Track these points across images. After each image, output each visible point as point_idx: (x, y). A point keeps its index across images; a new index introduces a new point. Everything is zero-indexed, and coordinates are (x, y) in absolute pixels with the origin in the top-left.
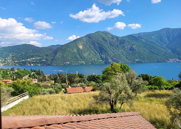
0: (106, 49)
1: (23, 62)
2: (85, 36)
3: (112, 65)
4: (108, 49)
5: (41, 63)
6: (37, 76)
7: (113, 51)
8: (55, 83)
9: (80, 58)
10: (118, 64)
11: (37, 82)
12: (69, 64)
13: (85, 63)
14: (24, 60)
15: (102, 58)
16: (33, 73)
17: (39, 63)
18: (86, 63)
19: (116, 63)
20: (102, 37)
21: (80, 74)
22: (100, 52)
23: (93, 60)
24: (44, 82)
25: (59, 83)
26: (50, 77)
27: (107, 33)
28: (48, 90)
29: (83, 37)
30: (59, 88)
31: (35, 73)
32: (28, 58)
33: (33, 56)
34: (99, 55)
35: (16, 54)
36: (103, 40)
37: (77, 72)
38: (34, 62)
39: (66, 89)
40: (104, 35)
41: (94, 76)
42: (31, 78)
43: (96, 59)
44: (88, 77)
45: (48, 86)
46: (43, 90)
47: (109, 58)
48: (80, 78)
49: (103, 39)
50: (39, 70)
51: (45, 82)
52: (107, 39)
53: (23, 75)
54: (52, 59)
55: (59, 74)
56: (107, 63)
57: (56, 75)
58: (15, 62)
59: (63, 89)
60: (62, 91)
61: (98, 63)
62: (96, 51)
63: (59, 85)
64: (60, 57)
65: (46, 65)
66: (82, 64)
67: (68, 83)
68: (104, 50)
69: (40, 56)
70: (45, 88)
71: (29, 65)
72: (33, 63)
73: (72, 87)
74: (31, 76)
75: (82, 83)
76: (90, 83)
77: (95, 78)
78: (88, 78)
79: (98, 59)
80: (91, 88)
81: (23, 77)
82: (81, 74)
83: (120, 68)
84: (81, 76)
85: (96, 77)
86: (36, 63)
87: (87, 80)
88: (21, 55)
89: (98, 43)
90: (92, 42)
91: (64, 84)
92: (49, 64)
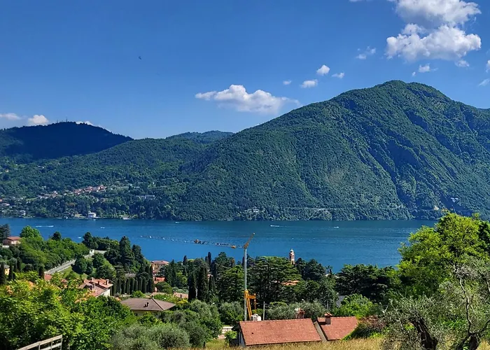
0: (422, 157)
1: (50, 202)
2: (334, 99)
3: (443, 223)
4: (429, 158)
5: (135, 208)
6: (112, 268)
7: (450, 166)
8: (190, 300)
9: (307, 193)
10: (468, 222)
11: (107, 293)
12: (260, 218)
13: (330, 216)
14: (55, 194)
15: (403, 197)
16: (92, 252)
17: (122, 208)
18: (333, 213)
19: (459, 217)
20: (405, 108)
21: (306, 260)
22: (394, 168)
23: (366, 201)
24: (139, 296)
25: (207, 301)
26: (169, 273)
27: (425, 89)
28: (155, 328)
29: (325, 103)
30: (208, 324)
31: (103, 252)
32: (74, 184)
33: (98, 179)
34: (389, 180)
35: (22, 166)
36: (409, 121)
37: (293, 254)
38: (104, 207)
39: (237, 329)
40: (412, 96)
41: (365, 272)
42: (85, 276)
43: (378, 199)
44: (340, 275)
45: (156, 312)
46: (132, 328)
47: (432, 196)
48: (304, 278)
49: (411, 115)
50: (123, 239)
51: (147, 295)
52: (425, 115)
53: (44, 259)
54: (184, 191)
55: (213, 258)
56: (423, 216)
57: (197, 263)
58: (12, 203)
59: (227, 329)
60: (221, 337)
61: (386, 216)
62: (378, 166)
63: (208, 309)
64: (219, 183)
65: (158, 218)
66: (318, 219)
67: (252, 301)
68: (414, 163)
69: (130, 179)
70: (142, 321)
71: (78, 216)
72: (94, 207)
73: (267, 317)
74: (85, 267)
75: (311, 302)
76: (349, 300)
77: (370, 281)
78: (340, 281)
79: (386, 199)
80: (352, 323)
81: (47, 268)
82: (312, 262)
83: (475, 238)
84: (309, 271)
85: (374, 278)
86: (112, 206)
87: (337, 289)
88: (43, 171)
89: (389, 133)
90: (364, 124)
91: (233, 304)
92: (169, 213)
